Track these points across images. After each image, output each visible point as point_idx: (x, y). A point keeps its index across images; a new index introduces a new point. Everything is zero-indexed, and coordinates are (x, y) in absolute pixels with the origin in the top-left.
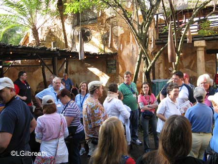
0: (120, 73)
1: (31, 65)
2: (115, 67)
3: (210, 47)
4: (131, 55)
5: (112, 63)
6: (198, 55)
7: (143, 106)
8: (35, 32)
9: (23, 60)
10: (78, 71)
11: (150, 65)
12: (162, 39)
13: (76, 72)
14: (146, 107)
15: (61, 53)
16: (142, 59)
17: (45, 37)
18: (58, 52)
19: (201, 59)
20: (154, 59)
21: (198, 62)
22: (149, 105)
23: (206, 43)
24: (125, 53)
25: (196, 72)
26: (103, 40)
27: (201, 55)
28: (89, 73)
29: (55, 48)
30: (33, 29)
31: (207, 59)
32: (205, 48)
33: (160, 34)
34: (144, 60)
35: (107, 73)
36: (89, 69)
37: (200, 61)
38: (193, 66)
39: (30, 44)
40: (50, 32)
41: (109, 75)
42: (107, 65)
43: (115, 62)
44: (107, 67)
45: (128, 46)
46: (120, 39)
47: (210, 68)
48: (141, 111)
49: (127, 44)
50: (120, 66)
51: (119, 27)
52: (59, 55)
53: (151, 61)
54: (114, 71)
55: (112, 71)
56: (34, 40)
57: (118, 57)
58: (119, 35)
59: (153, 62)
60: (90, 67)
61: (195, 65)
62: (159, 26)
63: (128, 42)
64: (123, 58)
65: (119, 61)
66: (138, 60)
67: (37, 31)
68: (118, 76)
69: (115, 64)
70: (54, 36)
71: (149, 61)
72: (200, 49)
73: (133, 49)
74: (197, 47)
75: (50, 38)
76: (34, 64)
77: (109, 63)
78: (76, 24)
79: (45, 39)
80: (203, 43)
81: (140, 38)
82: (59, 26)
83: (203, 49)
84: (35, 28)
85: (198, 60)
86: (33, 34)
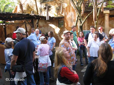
0: (65, 27)
1: (19, 23)
2: (63, 24)
3: (112, 14)
4: (71, 18)
5: (61, 22)
6: (105, 18)
7: (80, 43)
8: (21, 6)
9: (15, 21)
10: (44, 26)
11: (82, 23)
12: (87, 10)
13: (43, 27)
14: (82, 43)
15: (36, 17)
16: (78, 20)
17: (26, 8)
18: (35, 16)
19: (107, 20)
20: (85, 20)
21: (105, 21)
22: (83, 42)
23: (110, 12)
24: (68, 17)
25: (104, 27)
26: (57, 10)
27: (107, 18)
28: (49, 27)
29: (34, 14)
30: (20, 5)
31: (110, 20)
32: (109, 14)
33: (85, 7)
34: (79, 20)
35: (59, 27)
36: (49, 25)
37: (106, 21)
38: (103, 23)
39: (18, 12)
40: (28, 6)
41: (60, 28)
42: (59, 23)
43: (63, 21)
44: (59, 24)
45: (69, 13)
46: (65, 9)
47: (111, 25)
48: (79, 45)
49: (69, 12)
50: (66, 23)
51: (65, 3)
52: (36, 18)
53: (83, 21)
54: (63, 26)
55: (62, 26)
56: (21, 10)
57: (65, 19)
58: (65, 7)
59: (84, 21)
60: (50, 24)
61: (104, 23)
62: (85, 3)
63: (70, 11)
64: (67, 19)
65: (65, 21)
66: (76, 20)
67: (22, 5)
68: (64, 28)
69: (63, 23)
70: (31, 8)
71: (82, 21)
72: (106, 15)
73: (72, 15)
74: (105, 14)
75: (29, 9)
76: (21, 23)
77: (60, 22)
78: (42, 2)
79: (26, 10)
80: (108, 12)
81: (77, 9)
82: (33, 3)
83: (108, 15)
84: (21, 4)
85: (105, 20)
86: (20, 7)
